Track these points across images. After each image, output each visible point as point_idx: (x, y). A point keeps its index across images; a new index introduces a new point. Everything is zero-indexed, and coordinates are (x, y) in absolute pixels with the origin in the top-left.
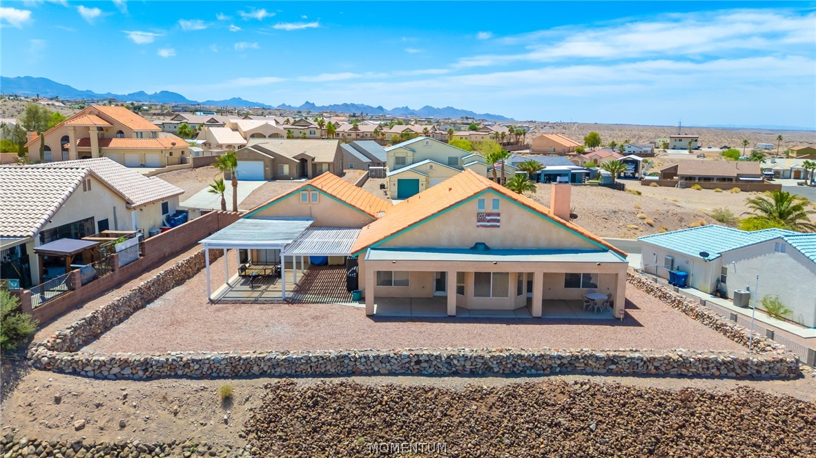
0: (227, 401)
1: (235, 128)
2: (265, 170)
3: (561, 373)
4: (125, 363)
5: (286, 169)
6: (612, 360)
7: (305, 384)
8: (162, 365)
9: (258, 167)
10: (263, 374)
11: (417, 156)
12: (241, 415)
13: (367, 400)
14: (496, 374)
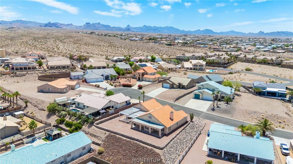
0: (105, 133)
1: (191, 63)
2: (170, 86)
3: (135, 141)
4: (100, 127)
5: (175, 86)
6: (141, 141)
7: (112, 134)
8: (102, 128)
9: (168, 85)
10: (110, 132)
11: (204, 87)
12: (106, 135)
13: (116, 137)
14: (130, 139)
